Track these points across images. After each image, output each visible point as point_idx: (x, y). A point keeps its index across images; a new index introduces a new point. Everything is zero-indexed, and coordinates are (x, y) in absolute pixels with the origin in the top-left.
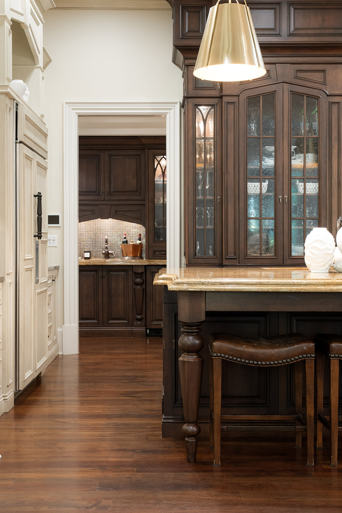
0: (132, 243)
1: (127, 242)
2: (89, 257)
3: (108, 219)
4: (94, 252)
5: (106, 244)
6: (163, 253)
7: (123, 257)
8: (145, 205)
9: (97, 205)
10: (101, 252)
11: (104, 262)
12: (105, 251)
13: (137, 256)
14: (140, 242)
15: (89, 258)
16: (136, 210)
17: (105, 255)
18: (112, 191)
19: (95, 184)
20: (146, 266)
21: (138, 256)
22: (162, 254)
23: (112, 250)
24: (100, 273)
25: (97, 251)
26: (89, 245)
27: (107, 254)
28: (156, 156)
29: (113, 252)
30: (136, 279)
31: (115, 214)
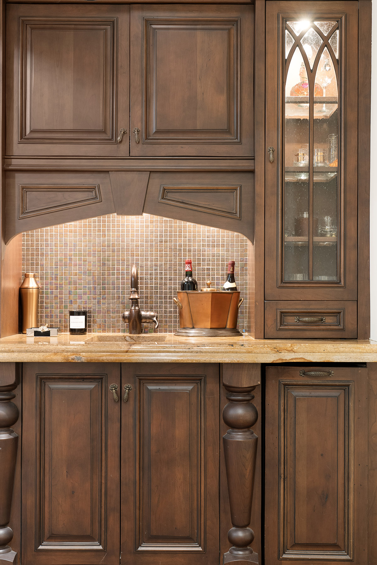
0: (209, 290)
1: (192, 286)
2: (84, 327)
3: (140, 217)
4: (99, 312)
5: (133, 289)
6: (306, 319)
7: (184, 331)
8: (253, 172)
9: (108, 171)
10: (118, 312)
11: (127, 352)
12: (131, 312)
13: (224, 328)
14: (233, 285)
15: (82, 332)
16: (224, 187)
17: (129, 322)
18: (153, 128)
19: (101, 107)
20: (264, 367)
21: (228, 327)
22: (305, 322)
23: (151, 309)
24: (113, 386)
25: (108, 311)
26: (85, 294)
27: (135, 317)
28: (288, 23)
29: (152, 314)
30: (229, 407)
31: (163, 198)
